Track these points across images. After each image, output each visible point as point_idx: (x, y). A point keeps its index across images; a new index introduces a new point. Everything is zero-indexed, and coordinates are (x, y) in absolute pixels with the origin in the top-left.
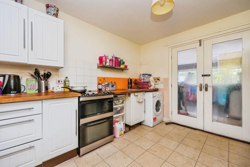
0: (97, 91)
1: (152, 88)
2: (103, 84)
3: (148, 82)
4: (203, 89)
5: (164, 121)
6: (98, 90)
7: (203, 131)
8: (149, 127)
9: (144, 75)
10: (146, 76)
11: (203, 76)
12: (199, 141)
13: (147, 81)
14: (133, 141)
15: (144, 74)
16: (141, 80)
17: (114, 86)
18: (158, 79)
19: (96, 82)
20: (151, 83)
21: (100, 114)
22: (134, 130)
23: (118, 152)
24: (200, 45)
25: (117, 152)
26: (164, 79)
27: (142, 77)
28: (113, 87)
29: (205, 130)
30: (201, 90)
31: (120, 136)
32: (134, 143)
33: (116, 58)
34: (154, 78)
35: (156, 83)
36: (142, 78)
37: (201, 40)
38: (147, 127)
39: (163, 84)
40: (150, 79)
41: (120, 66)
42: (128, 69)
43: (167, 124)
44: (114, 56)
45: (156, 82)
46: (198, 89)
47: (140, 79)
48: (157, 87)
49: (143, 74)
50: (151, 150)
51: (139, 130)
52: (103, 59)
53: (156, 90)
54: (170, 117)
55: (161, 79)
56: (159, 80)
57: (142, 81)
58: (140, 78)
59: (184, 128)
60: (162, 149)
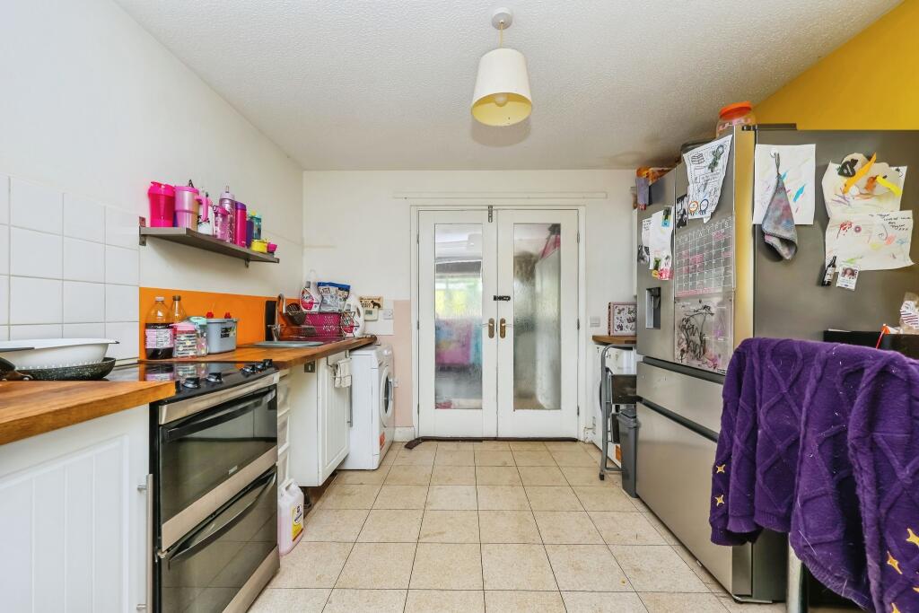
0: (140, 362)
1: (357, 333)
2: (182, 326)
3: (339, 316)
4: (497, 334)
5: (395, 440)
6: (143, 358)
7: (496, 439)
8: (367, 473)
9: (322, 288)
10: (333, 289)
11: (495, 298)
12: (505, 465)
13: (337, 310)
14: (353, 538)
15: (324, 284)
16: (311, 303)
17: (231, 334)
18: (375, 304)
19: (134, 314)
20: (356, 318)
21: (236, 468)
22: (322, 498)
23: (333, 598)
24: (490, 217)
25: (328, 601)
26: (395, 303)
27: (313, 292)
28: (228, 336)
29: (502, 435)
30: (491, 335)
31: (294, 540)
32: (360, 540)
33: (239, 208)
34: (361, 299)
35: (369, 317)
36: (316, 298)
37: (492, 207)
38: (359, 473)
39: (392, 321)
40: (348, 301)
41: (249, 245)
42: (278, 261)
43: (410, 445)
44: (227, 196)
45: (369, 313)
46: (485, 331)
47: (308, 301)
48: (372, 329)
49: (319, 284)
50: (426, 536)
51: (344, 494)
52: (183, 202)
53: (370, 342)
54: (415, 423)
55: (385, 305)
56: (379, 306)
57: (315, 309)
58: (306, 295)
59: (455, 444)
60: (452, 518)
